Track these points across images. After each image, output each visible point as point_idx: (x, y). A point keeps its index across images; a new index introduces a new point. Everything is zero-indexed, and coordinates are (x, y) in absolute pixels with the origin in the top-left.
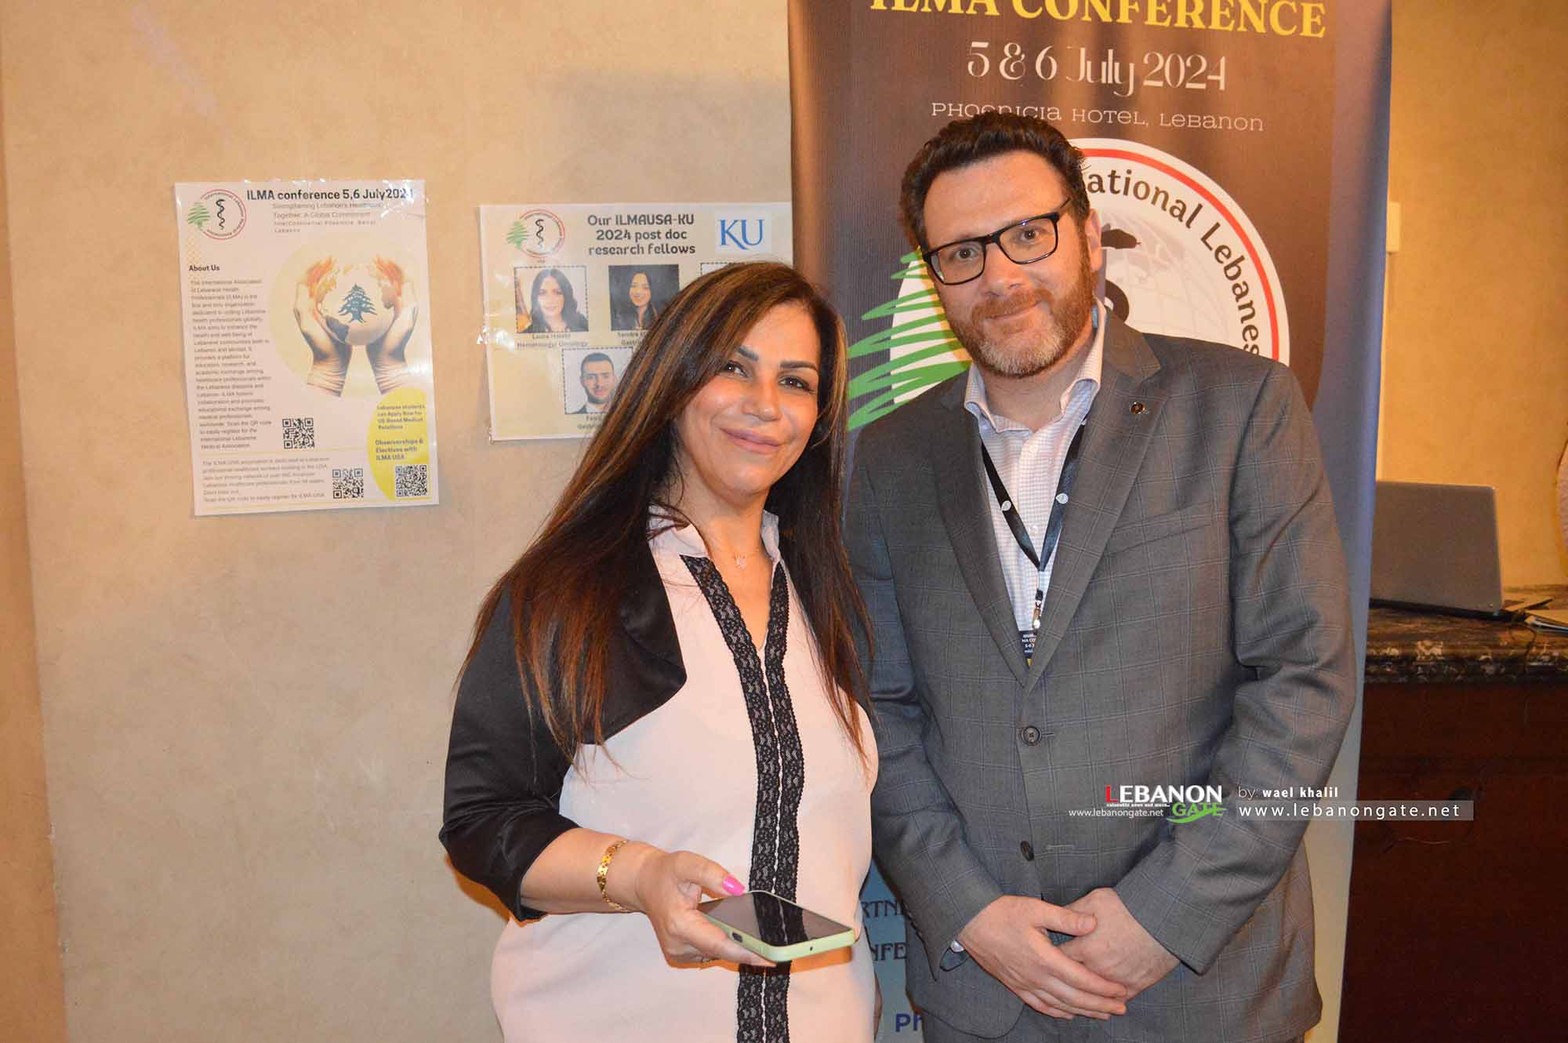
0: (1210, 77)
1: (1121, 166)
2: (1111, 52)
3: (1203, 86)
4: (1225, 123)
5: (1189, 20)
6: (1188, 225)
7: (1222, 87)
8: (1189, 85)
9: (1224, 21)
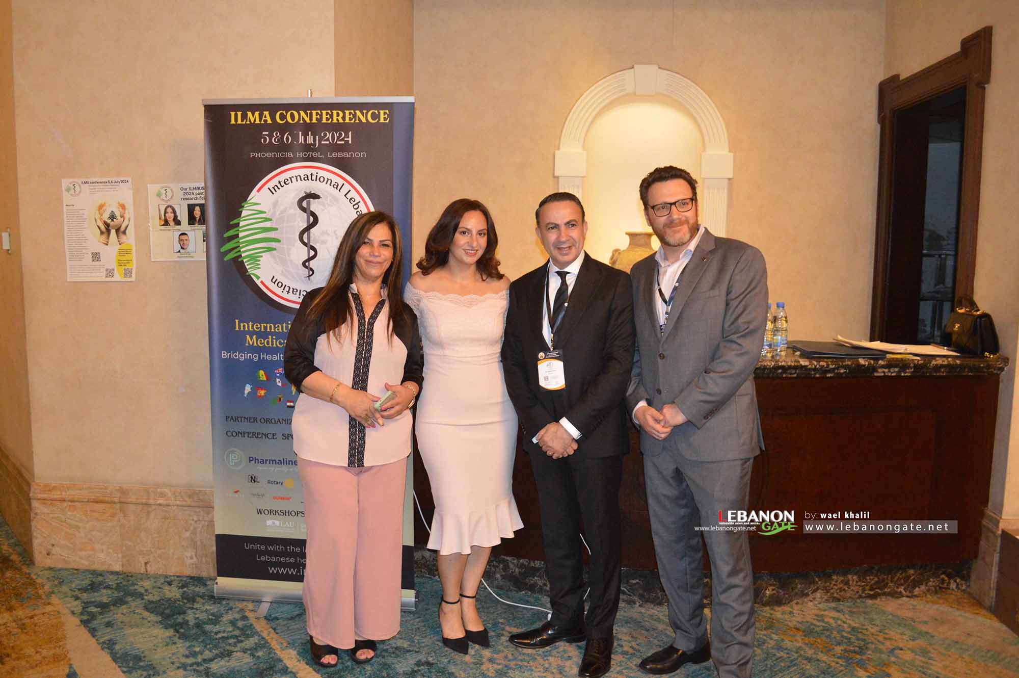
0: (346, 139)
1: (314, 171)
2: (310, 133)
3: (343, 142)
4: (352, 154)
5: (337, 120)
6: (339, 191)
7: (350, 142)
8: (338, 142)
9: (350, 119)
